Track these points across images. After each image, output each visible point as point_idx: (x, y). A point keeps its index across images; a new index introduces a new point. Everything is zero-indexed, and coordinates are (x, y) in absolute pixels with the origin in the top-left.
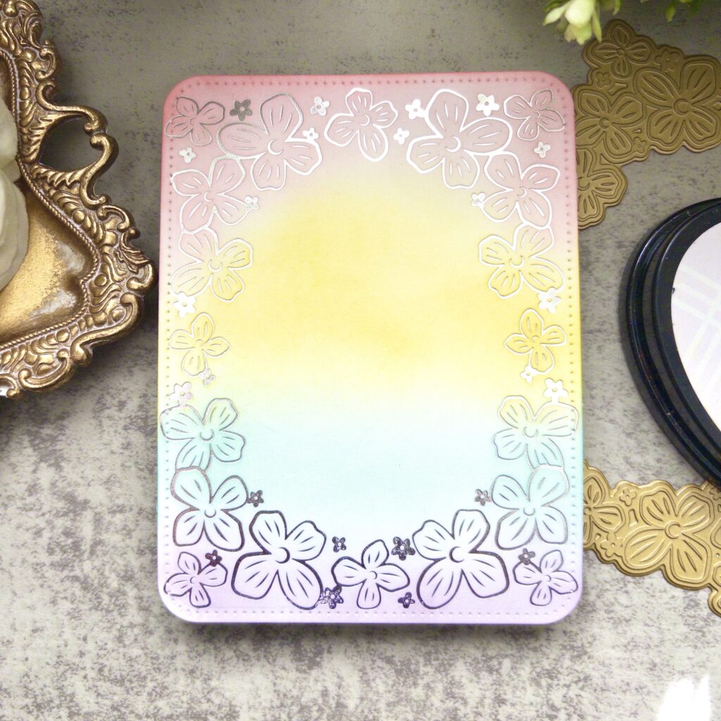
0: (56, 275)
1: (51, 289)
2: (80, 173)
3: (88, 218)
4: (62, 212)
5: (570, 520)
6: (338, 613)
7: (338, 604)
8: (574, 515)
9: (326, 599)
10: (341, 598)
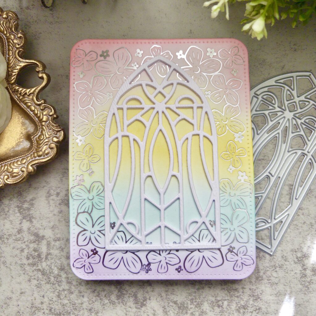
0: (22, 133)
1: (20, 139)
2: (33, 90)
3: (36, 109)
4: (25, 106)
5: (250, 232)
6: (149, 275)
7: (149, 271)
8: (251, 231)
9: (144, 269)
10: (151, 269)
